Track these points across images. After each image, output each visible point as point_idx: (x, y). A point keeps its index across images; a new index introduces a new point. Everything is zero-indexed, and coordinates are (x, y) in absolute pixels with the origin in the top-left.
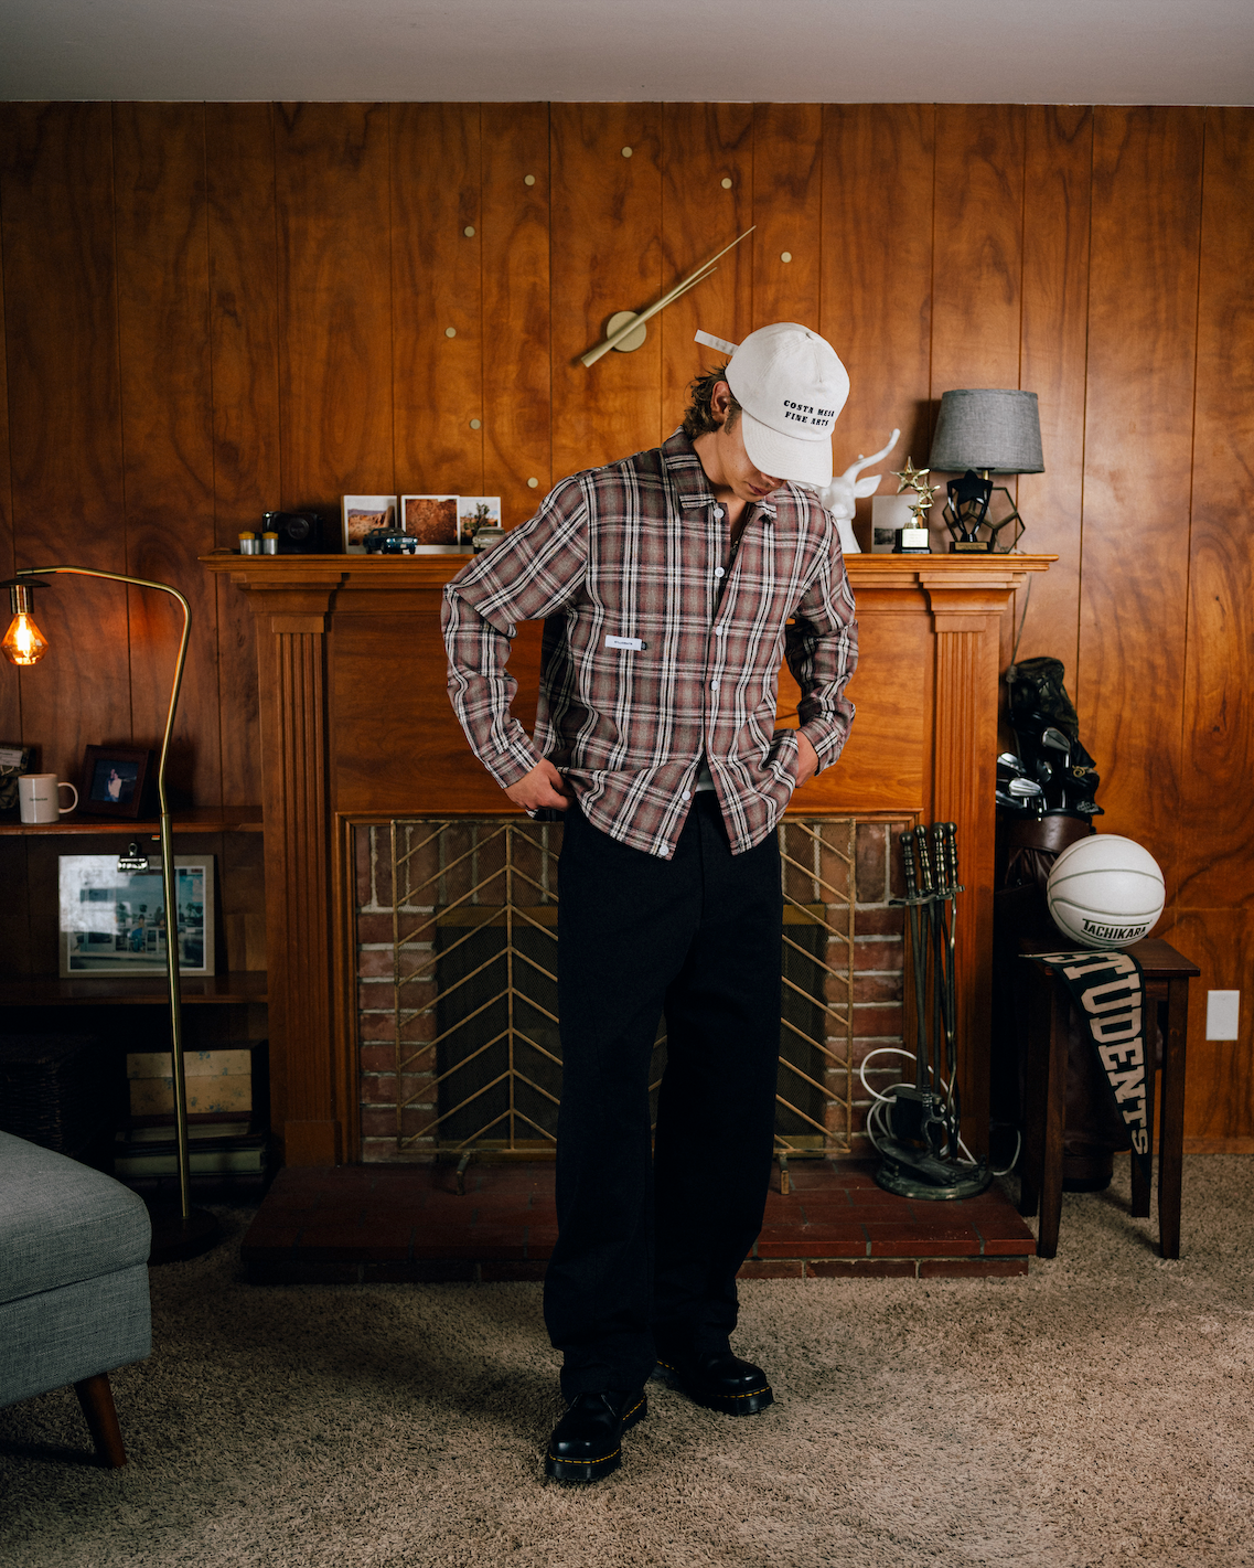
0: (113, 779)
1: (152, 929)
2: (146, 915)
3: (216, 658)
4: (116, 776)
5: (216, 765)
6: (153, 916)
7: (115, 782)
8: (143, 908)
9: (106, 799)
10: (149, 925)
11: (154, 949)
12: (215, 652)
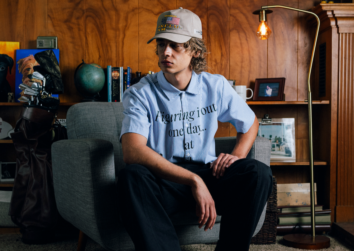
0: (268, 89)
1: (274, 143)
2: (271, 138)
3: (297, 51)
4: (269, 88)
5: (296, 87)
6: (274, 139)
7: (269, 90)
8: (271, 136)
9: (265, 96)
10: (273, 142)
11: (275, 150)
12: (297, 49)
